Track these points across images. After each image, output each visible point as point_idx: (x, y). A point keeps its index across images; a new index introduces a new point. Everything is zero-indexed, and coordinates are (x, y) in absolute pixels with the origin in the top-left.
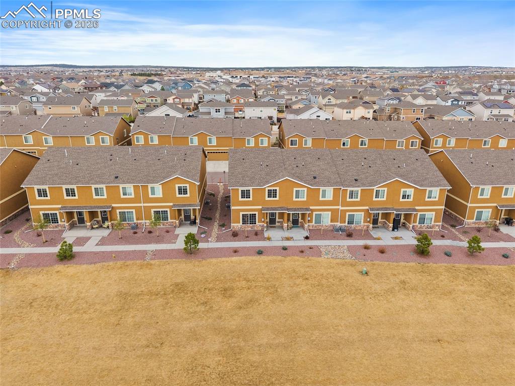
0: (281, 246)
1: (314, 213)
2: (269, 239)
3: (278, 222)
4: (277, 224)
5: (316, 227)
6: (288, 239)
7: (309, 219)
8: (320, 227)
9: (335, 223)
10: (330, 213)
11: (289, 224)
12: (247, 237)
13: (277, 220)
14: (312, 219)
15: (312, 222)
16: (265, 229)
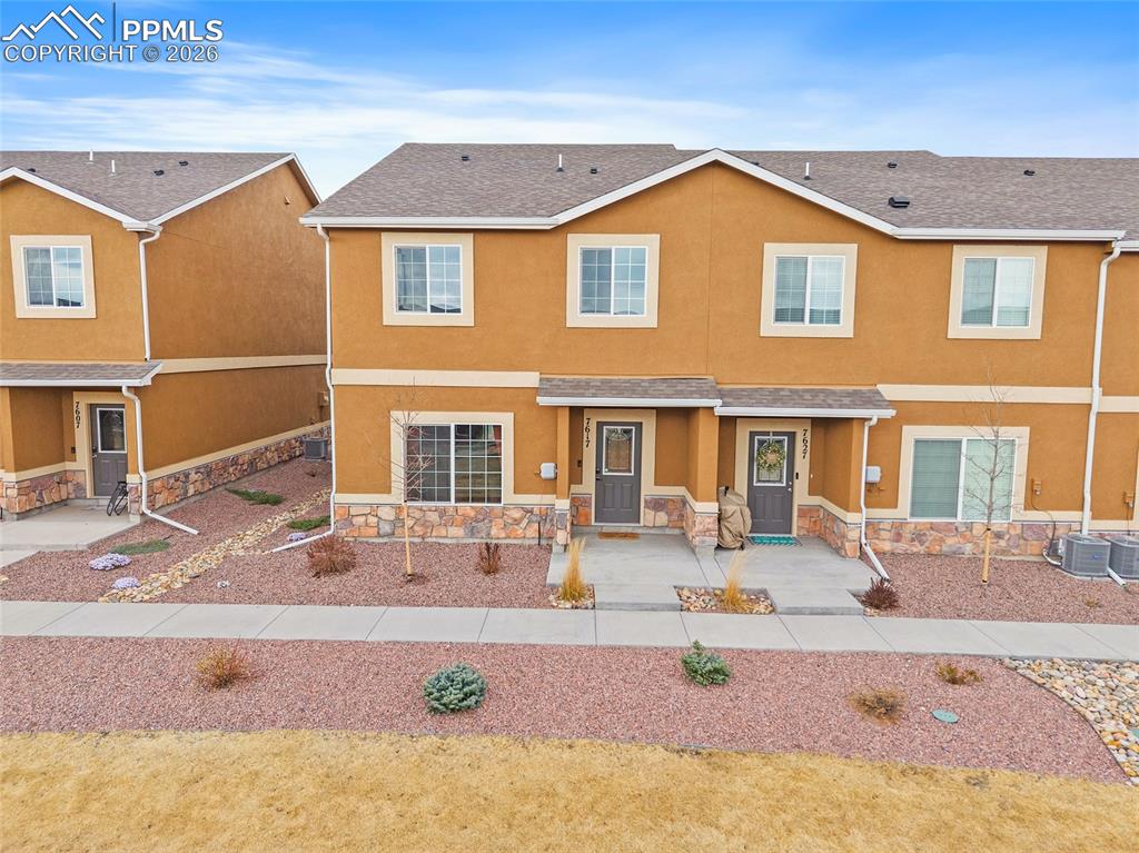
0: (667, 652)
1: (911, 433)
2: (575, 593)
3: (658, 504)
4: (647, 516)
5: (919, 537)
6: (728, 601)
7: (875, 474)
8: (952, 542)
9: (1058, 515)
10: (1020, 435)
11: (730, 508)
12: (413, 578)
13: (649, 489)
14: (892, 475)
15: (893, 503)
16: (562, 537)
